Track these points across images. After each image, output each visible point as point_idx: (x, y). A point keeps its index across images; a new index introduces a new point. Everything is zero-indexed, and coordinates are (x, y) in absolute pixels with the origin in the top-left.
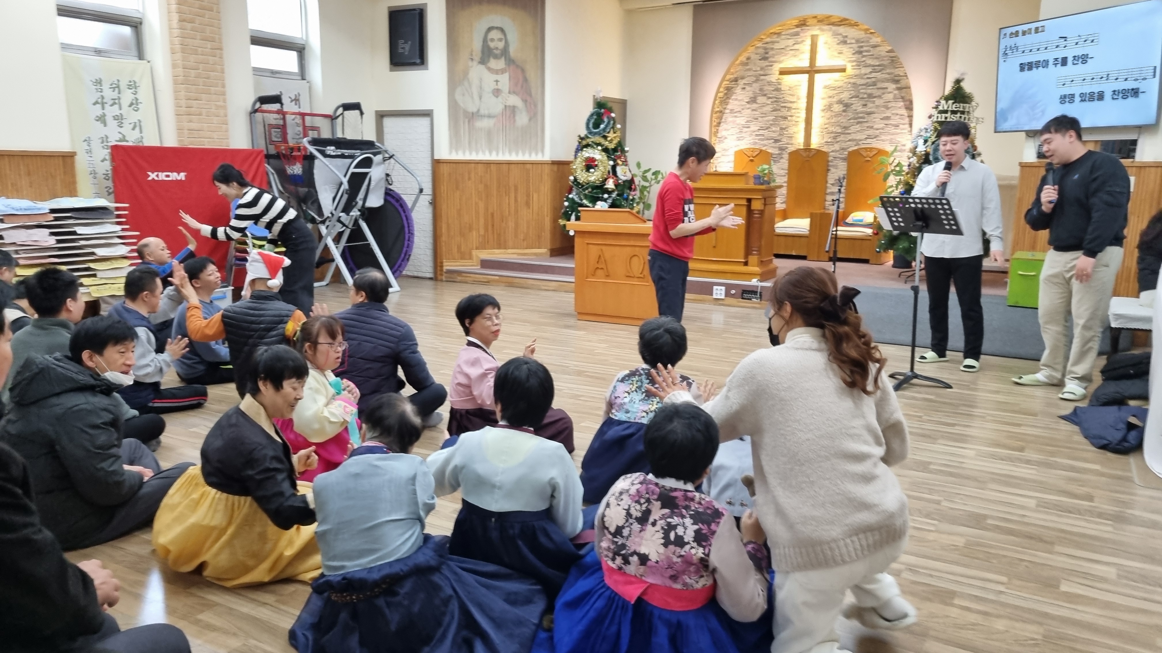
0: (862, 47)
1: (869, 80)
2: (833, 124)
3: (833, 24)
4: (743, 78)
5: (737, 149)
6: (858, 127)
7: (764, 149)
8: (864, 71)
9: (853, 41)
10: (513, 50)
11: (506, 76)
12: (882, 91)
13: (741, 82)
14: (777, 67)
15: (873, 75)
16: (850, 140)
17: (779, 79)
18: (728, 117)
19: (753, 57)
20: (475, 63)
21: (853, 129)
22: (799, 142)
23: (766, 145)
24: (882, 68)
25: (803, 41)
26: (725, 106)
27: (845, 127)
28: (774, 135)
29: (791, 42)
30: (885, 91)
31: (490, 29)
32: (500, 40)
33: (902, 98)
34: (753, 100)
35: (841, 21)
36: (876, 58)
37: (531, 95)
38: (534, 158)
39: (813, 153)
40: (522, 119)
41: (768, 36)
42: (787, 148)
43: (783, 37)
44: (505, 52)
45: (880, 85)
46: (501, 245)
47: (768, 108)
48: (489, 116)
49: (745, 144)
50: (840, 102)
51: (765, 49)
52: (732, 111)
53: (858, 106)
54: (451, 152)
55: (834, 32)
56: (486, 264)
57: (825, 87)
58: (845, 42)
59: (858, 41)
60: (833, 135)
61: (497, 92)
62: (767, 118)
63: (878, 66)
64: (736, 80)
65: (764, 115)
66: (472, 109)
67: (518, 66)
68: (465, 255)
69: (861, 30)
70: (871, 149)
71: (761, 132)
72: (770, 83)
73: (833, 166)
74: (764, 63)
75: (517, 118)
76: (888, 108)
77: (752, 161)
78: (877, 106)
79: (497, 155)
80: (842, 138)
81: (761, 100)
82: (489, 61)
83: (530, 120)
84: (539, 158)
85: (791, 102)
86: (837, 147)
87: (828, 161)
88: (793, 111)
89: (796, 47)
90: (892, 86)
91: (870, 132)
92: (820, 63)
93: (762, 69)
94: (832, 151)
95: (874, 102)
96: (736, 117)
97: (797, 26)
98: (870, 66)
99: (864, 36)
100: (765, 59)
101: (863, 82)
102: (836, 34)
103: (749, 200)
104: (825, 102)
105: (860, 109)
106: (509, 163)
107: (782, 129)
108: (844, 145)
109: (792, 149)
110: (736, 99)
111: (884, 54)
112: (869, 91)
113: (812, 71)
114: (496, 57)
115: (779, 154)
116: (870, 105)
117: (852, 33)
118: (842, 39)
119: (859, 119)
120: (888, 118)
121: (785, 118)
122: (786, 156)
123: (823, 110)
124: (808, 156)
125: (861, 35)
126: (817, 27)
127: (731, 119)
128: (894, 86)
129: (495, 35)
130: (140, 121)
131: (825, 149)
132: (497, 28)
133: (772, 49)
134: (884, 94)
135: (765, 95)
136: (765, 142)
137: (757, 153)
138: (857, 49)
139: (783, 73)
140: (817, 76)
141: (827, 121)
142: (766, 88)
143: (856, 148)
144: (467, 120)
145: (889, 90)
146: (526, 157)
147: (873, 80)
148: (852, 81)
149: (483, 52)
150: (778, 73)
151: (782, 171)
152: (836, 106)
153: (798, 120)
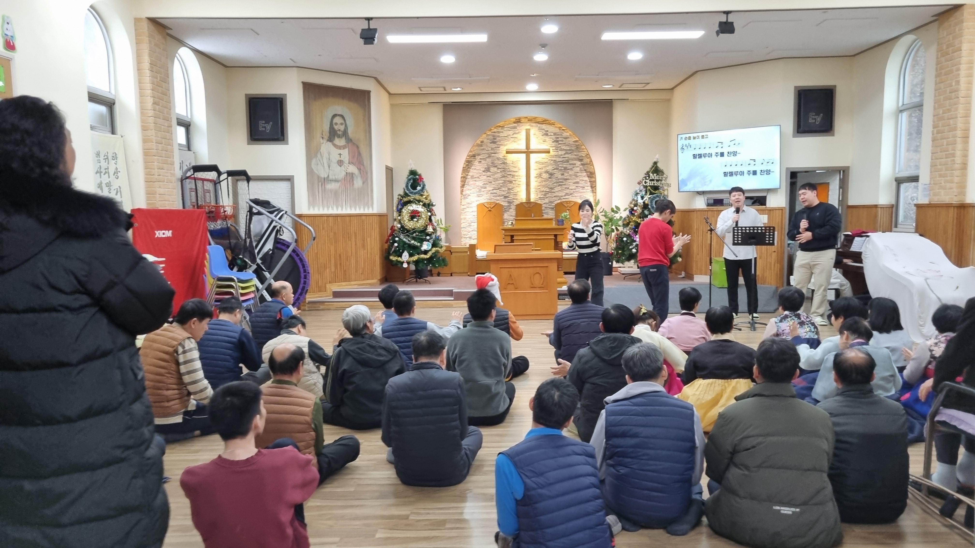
0: (558, 138)
1: (564, 159)
2: (544, 186)
3: (538, 123)
4: (479, 155)
5: (478, 203)
6: (559, 188)
7: (497, 202)
8: (560, 153)
9: (552, 134)
10: (350, 131)
11: (346, 150)
12: (573, 166)
13: (478, 158)
14: (503, 149)
15: (566, 156)
16: (555, 197)
17: (504, 156)
18: (469, 181)
19: (485, 141)
20: (325, 141)
21: (556, 189)
22: (522, 197)
23: (499, 200)
24: (571, 151)
25: (519, 133)
26: (467, 174)
27: (551, 188)
28: (503, 193)
29: (511, 133)
30: (574, 166)
31: (335, 116)
32: (342, 124)
33: (585, 170)
34: (488, 170)
35: (544, 121)
36: (567, 145)
37: (363, 165)
38: (367, 211)
39: (532, 205)
40: (358, 183)
41: (495, 128)
42: (513, 202)
43: (506, 129)
44: (345, 133)
45: (571, 162)
47: (499, 175)
48: (336, 181)
49: (483, 199)
50: (547, 172)
51: (494, 136)
52: (472, 177)
53: (558, 175)
54: (309, 209)
55: (539, 127)
56: (337, 294)
57: (536, 162)
58: (547, 135)
59: (555, 134)
60: (543, 193)
61: (340, 163)
62: (498, 182)
63: (570, 150)
64: (474, 156)
65: (496, 180)
66: (323, 175)
67: (354, 144)
68: (322, 289)
69: (556, 127)
70: (570, 201)
71: (495, 191)
72: (498, 159)
73: (545, 213)
74: (494, 146)
75: (355, 182)
76: (577, 177)
77: (490, 211)
78: (570, 175)
79: (342, 210)
80: (549, 195)
81: (493, 169)
82: (334, 139)
83: (363, 183)
84: (370, 211)
85: (514, 172)
86: (547, 201)
87: (542, 210)
88: (516, 177)
89: (515, 136)
90: (578, 163)
91: (567, 191)
92: (533, 147)
93: (492, 149)
94: (544, 204)
95: (568, 173)
96: (476, 181)
97: (515, 123)
98: (564, 150)
99: (559, 131)
100: (494, 143)
101: (561, 159)
102: (540, 129)
103: (556, 236)
104: (537, 172)
105: (560, 177)
106: (350, 216)
107: (509, 189)
108: (552, 200)
109: (517, 202)
110: (475, 169)
111: (571, 143)
112: (564, 166)
113: (528, 152)
114: (339, 137)
115: (508, 206)
116: (566, 174)
117: (551, 129)
118: (545, 132)
119: (560, 183)
120: (577, 183)
121: (511, 182)
122: (513, 207)
123: (536, 177)
124: (529, 207)
125: (557, 130)
126: (528, 124)
127: (471, 183)
128: (579, 163)
129: (337, 120)
130: (119, 187)
131: (539, 202)
132: (339, 115)
133: (499, 136)
134: (574, 167)
135: (496, 167)
136: (498, 198)
137: (493, 205)
138: (555, 139)
139: (508, 152)
140: (532, 155)
141: (539, 184)
142: (496, 162)
143: (559, 201)
144: (320, 184)
145: (577, 165)
146: (361, 211)
147: (567, 159)
148: (553, 159)
149: (330, 132)
150: (505, 152)
151: (511, 217)
152: (544, 174)
153: (519, 183)
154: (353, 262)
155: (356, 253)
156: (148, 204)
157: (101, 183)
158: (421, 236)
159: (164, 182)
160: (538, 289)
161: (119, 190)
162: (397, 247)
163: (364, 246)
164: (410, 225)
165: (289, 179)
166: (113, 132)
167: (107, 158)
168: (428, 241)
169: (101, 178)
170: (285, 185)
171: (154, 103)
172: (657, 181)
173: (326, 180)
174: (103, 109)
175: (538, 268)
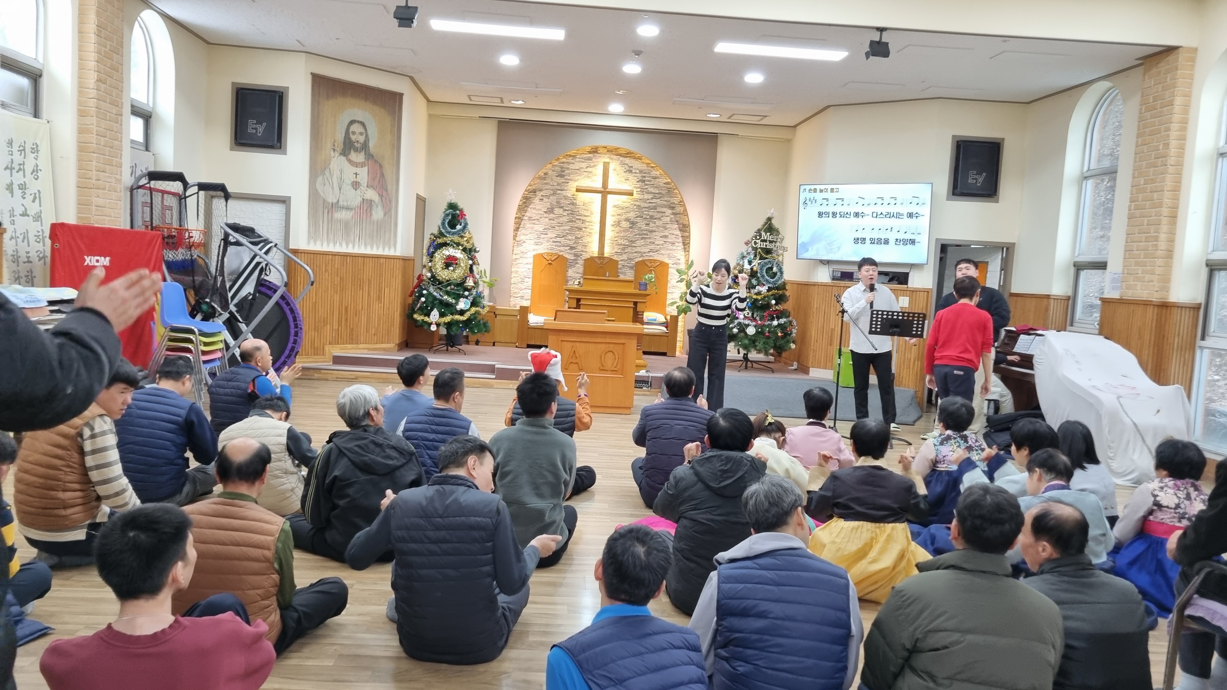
0: (645, 177)
1: (650, 205)
2: (622, 238)
3: (620, 155)
4: (541, 190)
5: (535, 253)
6: (642, 242)
7: (561, 254)
8: (646, 196)
9: (638, 171)
10: (371, 144)
11: (365, 169)
12: (662, 214)
13: (539, 194)
14: (573, 186)
15: (654, 201)
16: (636, 252)
17: (574, 195)
18: (526, 223)
19: (550, 172)
20: (337, 154)
21: (638, 243)
22: (593, 250)
23: (562, 251)
24: (660, 196)
25: (594, 166)
26: (523, 214)
27: (631, 241)
28: (569, 242)
29: (584, 165)
30: (663, 214)
31: (352, 122)
32: (361, 134)
33: (677, 221)
34: (551, 211)
35: (627, 154)
36: (656, 187)
37: (387, 191)
38: (387, 252)
39: (606, 261)
40: (378, 214)
41: (564, 157)
42: (582, 255)
43: (577, 160)
44: (365, 146)
45: (659, 209)
46: (353, 339)
47: (565, 219)
48: (348, 208)
49: (543, 249)
50: (627, 220)
51: (562, 168)
52: (530, 218)
53: (642, 224)
54: (309, 243)
55: (621, 161)
56: (338, 360)
57: (615, 206)
58: (631, 172)
59: (641, 172)
60: (621, 247)
61: (356, 185)
62: (563, 228)
63: (658, 194)
64: (534, 191)
65: (561, 224)
66: (331, 199)
67: (376, 161)
68: (318, 351)
69: (643, 163)
70: (655, 260)
71: (558, 239)
72: (566, 198)
73: (622, 273)
74: (561, 180)
75: (374, 212)
76: (666, 229)
77: (550, 264)
78: (658, 226)
79: (354, 247)
80: (629, 250)
81: (557, 211)
82: (350, 153)
83: (385, 215)
84: (391, 252)
85: (585, 216)
86: (625, 257)
87: (618, 269)
88: (587, 224)
89: (589, 169)
90: (669, 212)
91: (652, 247)
92: (613, 185)
93: (558, 184)
94: (622, 260)
95: (655, 223)
96: (534, 224)
97: (590, 152)
98: (651, 193)
99: (646, 168)
100: (561, 176)
101: (646, 205)
102: (623, 164)
103: (635, 303)
104: (615, 219)
105: (644, 227)
106: (364, 256)
107: (577, 238)
108: (631, 256)
109: (586, 256)
110: (534, 209)
111: (661, 184)
112: (651, 213)
113: (605, 192)
114: (356, 150)
115: (575, 260)
116: (652, 225)
117: (637, 165)
118: (628, 168)
119: (644, 235)
120: (666, 237)
121: (580, 229)
122: (581, 262)
123: (613, 225)
124: (602, 263)
125: (644, 167)
126: (607, 156)
127: (529, 226)
128: (670, 211)
129: (355, 128)
130: (39, 191)
131: (615, 258)
132: (358, 122)
133: (568, 168)
134: (662, 216)
135: (562, 207)
136: (562, 248)
137: (555, 257)
138: (641, 178)
139: (578, 190)
140: (610, 197)
141: (617, 235)
142: (562, 201)
143: (641, 259)
144: (326, 211)
145: (666, 214)
146: (380, 252)
147: (654, 204)
148: (637, 203)
149: (345, 144)
150: (575, 190)
151: (577, 275)
152: (624, 223)
153: (591, 231)
154: (364, 319)
155: (369, 305)
156: (79, 218)
157: (12, 184)
158: (458, 290)
159: (104, 189)
160: (610, 372)
161: (37, 195)
162: (425, 302)
163: (379, 298)
164: (444, 274)
165: (284, 201)
166: (36, 114)
167: (24, 150)
168: (467, 297)
169: (11, 176)
170: (278, 209)
171: (99, 80)
172: (771, 242)
173: (335, 206)
174: (24, 82)
175: (612, 346)
